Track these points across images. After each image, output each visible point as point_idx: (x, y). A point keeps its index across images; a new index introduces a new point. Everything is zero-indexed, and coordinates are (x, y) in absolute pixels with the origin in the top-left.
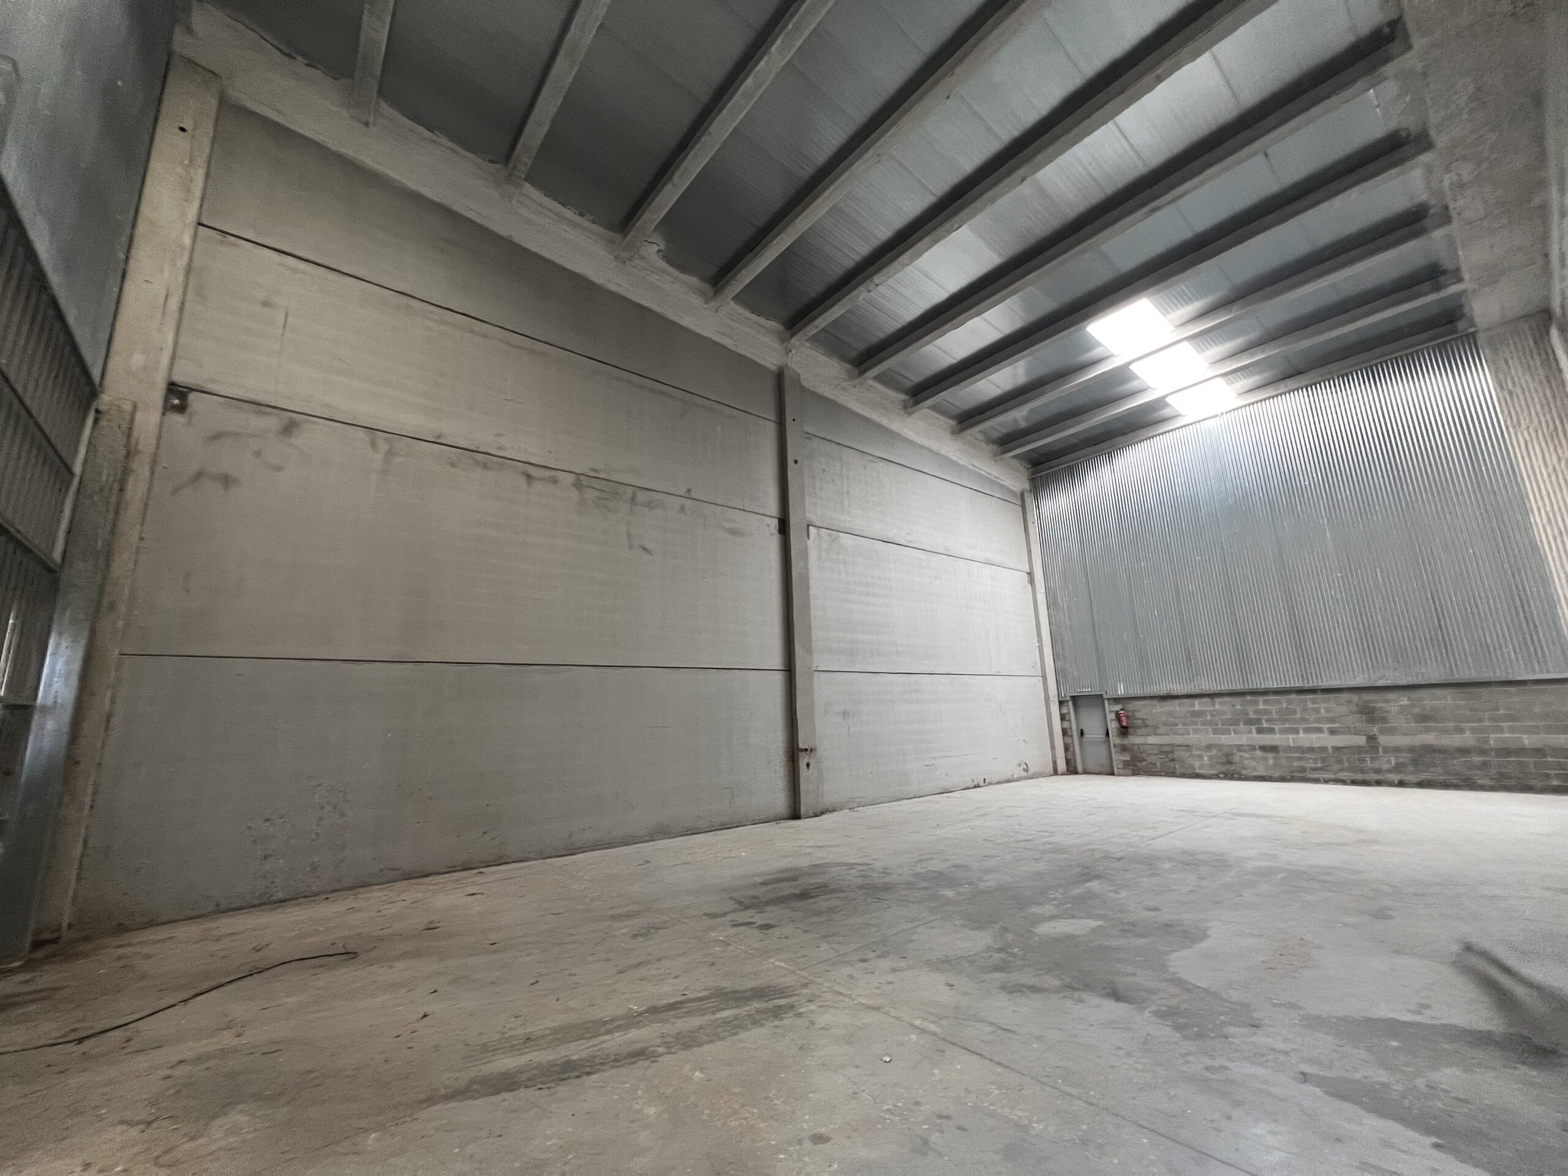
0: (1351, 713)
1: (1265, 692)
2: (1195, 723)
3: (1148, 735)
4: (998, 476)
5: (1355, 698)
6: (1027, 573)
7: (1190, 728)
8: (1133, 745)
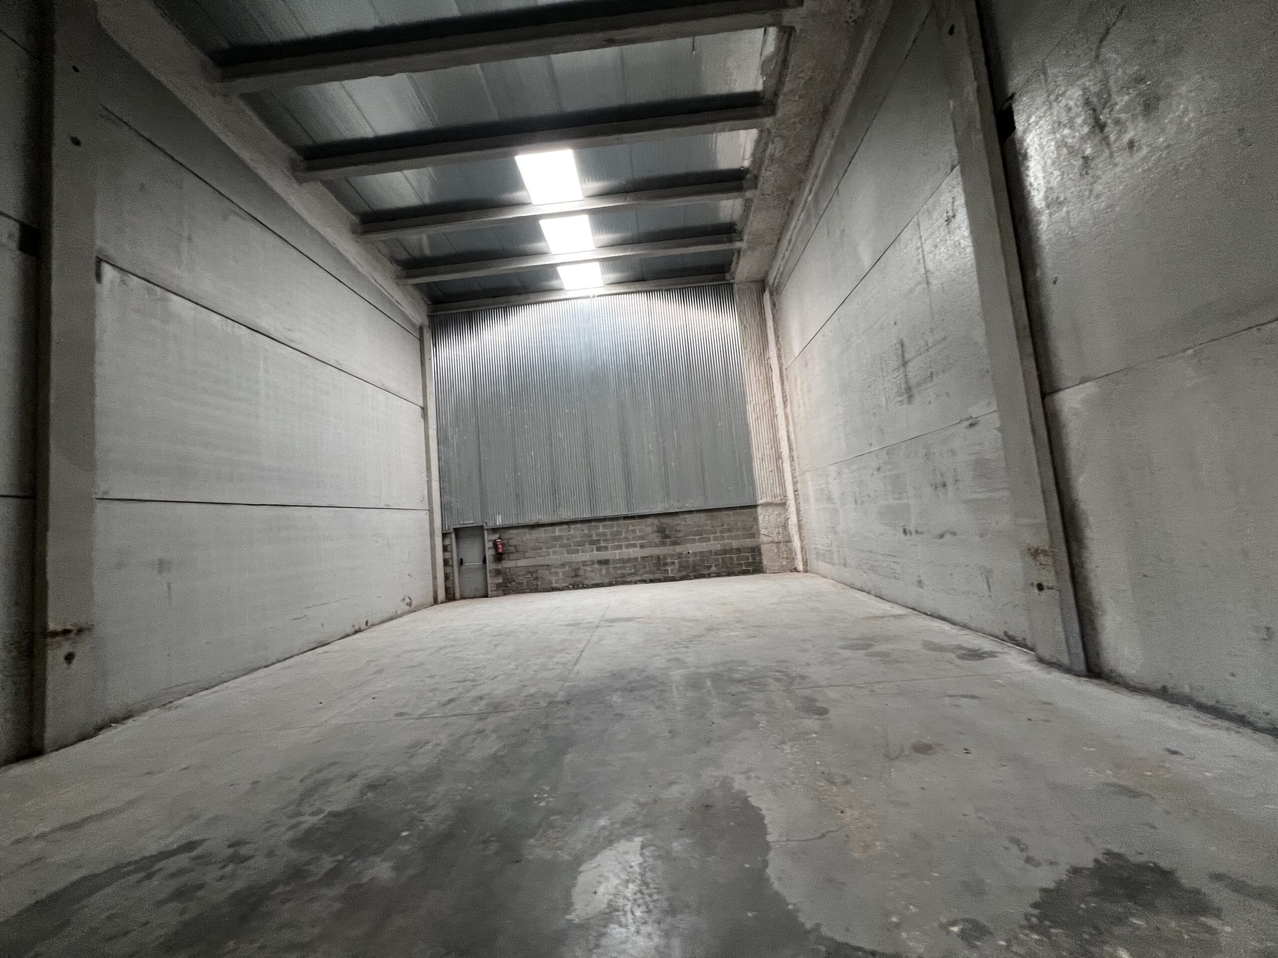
0: (653, 532)
1: (604, 519)
2: (554, 546)
3: (518, 559)
4: (399, 301)
5: (656, 521)
6: (421, 407)
7: (551, 551)
8: (506, 568)
